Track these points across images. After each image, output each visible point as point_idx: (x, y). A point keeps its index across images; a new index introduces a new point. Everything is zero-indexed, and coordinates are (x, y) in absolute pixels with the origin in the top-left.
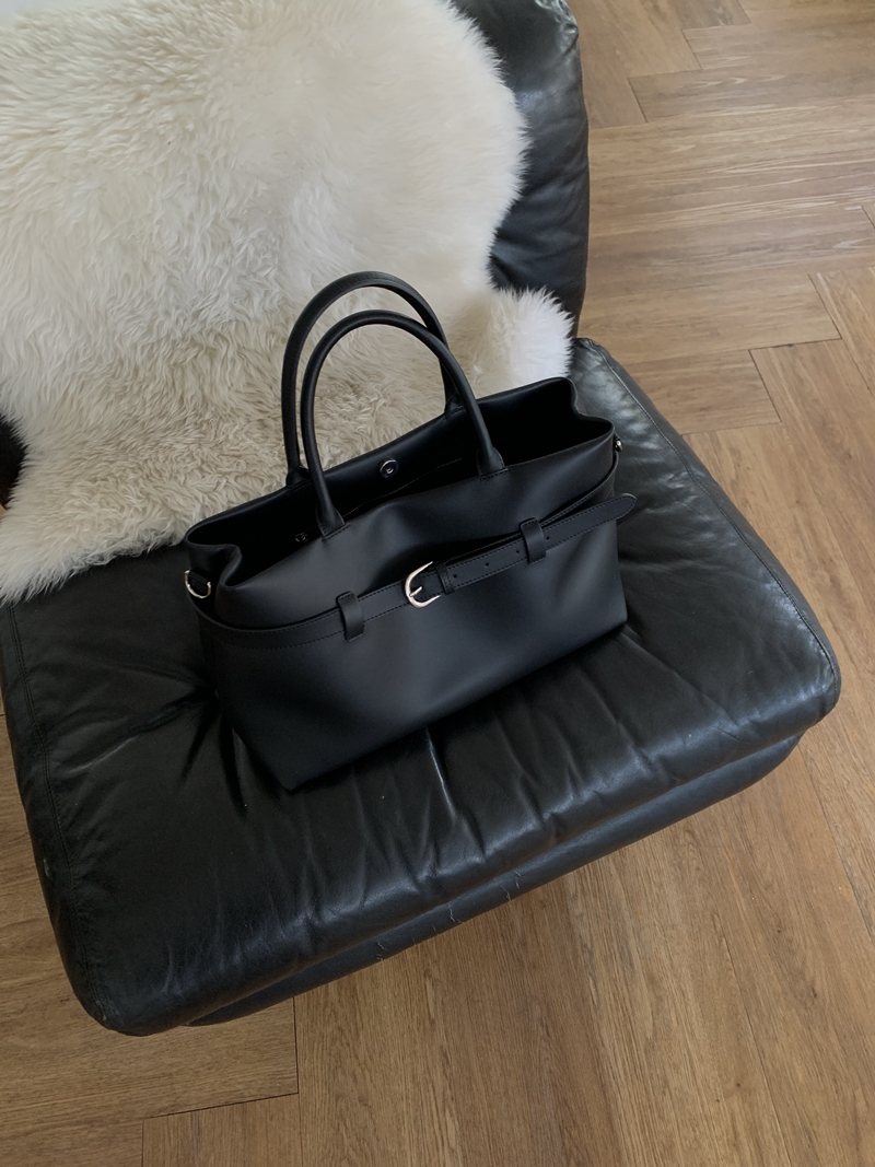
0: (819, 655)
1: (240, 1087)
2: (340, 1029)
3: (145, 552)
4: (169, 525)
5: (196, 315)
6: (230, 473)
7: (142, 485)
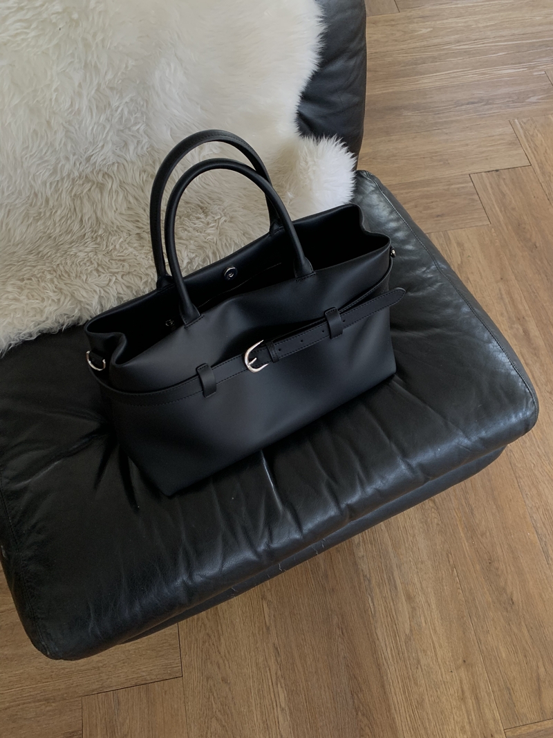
0: (525, 392)
1: (144, 674)
2: (208, 634)
3: (60, 330)
4: (76, 311)
5: (88, 159)
6: (117, 273)
7: (56, 283)
